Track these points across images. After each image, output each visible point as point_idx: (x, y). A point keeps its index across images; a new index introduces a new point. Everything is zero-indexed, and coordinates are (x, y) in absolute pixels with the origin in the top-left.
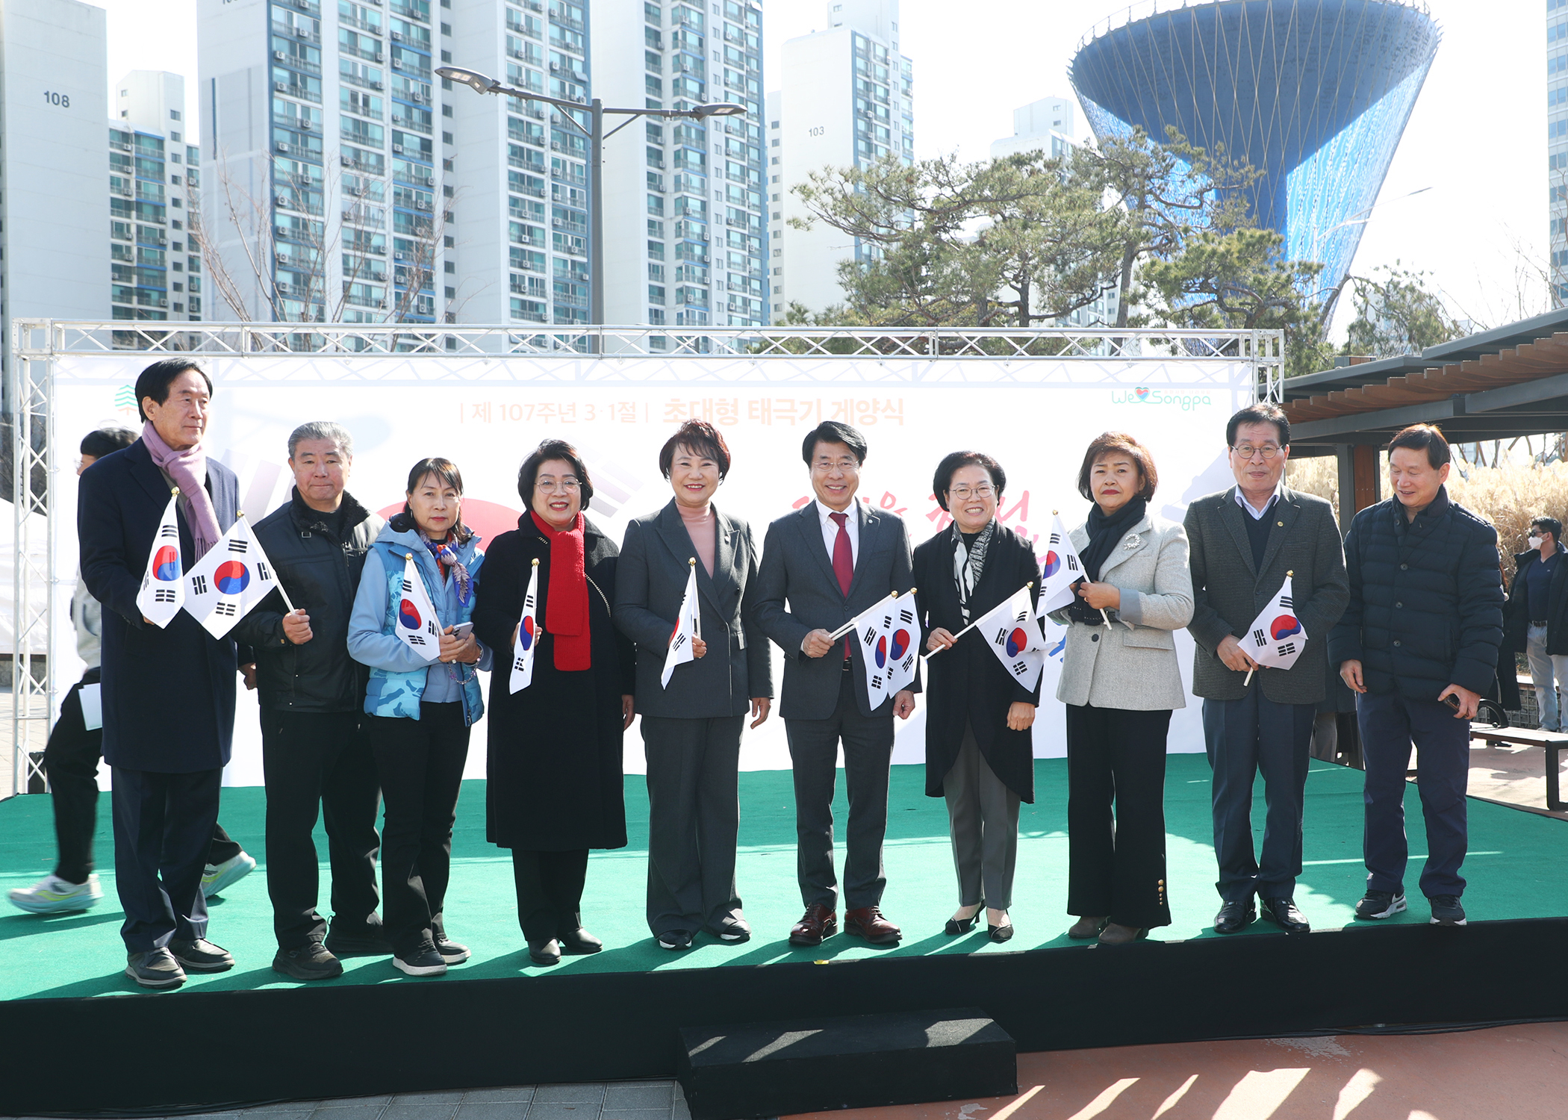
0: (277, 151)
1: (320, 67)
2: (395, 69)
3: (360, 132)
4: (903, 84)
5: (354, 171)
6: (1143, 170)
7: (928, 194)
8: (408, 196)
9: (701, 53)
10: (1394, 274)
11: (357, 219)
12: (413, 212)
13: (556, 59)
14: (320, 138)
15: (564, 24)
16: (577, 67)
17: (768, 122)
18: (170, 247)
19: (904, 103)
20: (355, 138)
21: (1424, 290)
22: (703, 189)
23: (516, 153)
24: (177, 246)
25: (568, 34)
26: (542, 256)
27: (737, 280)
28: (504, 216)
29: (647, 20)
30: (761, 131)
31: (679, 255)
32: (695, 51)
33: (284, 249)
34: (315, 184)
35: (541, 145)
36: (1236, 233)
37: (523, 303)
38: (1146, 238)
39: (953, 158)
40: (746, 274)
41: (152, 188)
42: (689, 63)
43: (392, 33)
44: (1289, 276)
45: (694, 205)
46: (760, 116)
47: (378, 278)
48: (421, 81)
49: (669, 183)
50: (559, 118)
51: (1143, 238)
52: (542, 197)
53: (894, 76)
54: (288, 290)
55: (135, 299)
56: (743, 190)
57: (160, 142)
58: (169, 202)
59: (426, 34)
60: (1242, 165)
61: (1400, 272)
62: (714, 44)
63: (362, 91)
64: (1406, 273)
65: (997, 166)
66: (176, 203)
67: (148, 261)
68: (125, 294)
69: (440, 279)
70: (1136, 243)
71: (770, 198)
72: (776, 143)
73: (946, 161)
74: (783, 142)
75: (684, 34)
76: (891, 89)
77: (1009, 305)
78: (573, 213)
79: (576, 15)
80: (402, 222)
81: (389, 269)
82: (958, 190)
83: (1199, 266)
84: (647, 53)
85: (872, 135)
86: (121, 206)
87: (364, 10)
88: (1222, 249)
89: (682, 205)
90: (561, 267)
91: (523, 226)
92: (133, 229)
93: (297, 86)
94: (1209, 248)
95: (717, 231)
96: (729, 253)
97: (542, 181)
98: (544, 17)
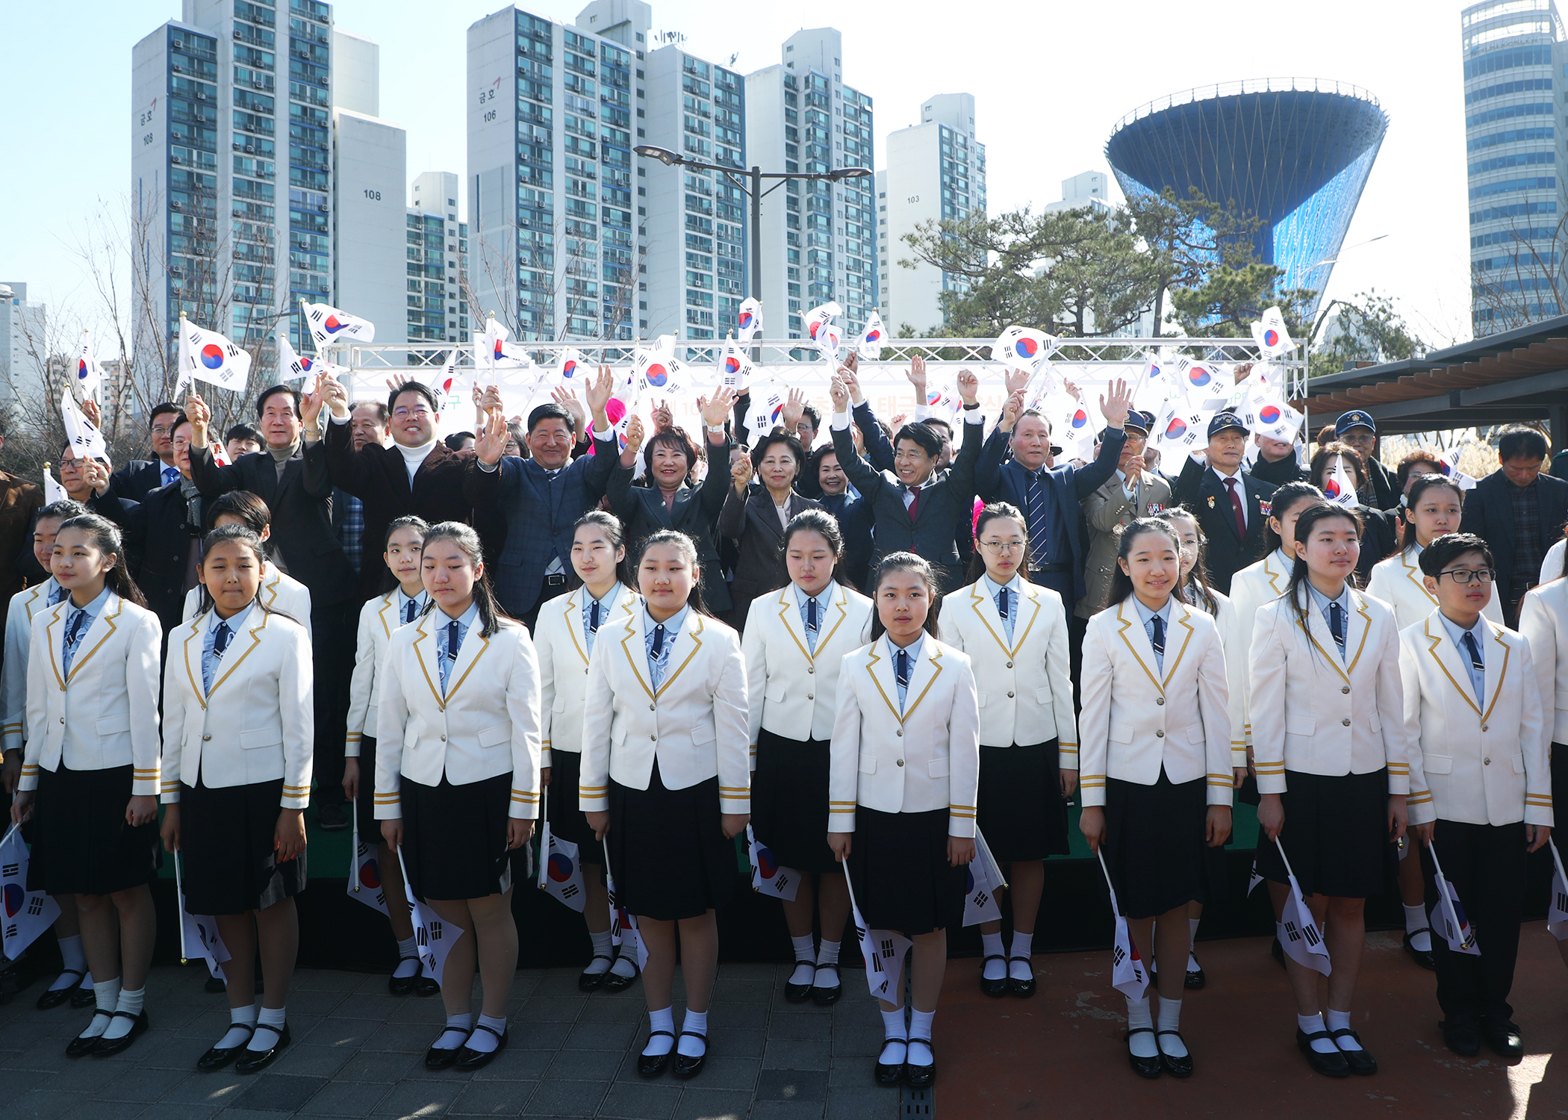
0: (521, 225)
1: (551, 164)
2: (604, 163)
3: (579, 209)
4: (978, 163)
5: (576, 238)
6: (1172, 220)
7: (1008, 239)
8: (613, 254)
9: (827, 144)
10: (1370, 299)
11: (577, 271)
12: (617, 266)
13: (721, 151)
14: (551, 214)
15: (725, 125)
16: (736, 157)
17: (877, 194)
18: (447, 296)
19: (979, 178)
20: (576, 214)
21: (1394, 311)
22: (829, 244)
23: (692, 222)
24: (452, 296)
25: (729, 133)
26: (711, 295)
27: (854, 311)
28: (683, 267)
29: (787, 121)
30: (872, 200)
31: (811, 293)
32: (823, 143)
33: (526, 295)
34: (548, 248)
35: (710, 215)
36: (1248, 267)
37: (697, 330)
38: (1178, 272)
39: (1027, 212)
40: (861, 306)
41: (436, 255)
42: (818, 151)
43: (602, 137)
44: (1290, 301)
45: (822, 255)
46: (871, 189)
47: (592, 314)
48: (623, 171)
49: (803, 240)
50: (722, 195)
51: (1175, 272)
52: (710, 252)
53: (971, 157)
54: (528, 324)
55: (423, 334)
56: (858, 244)
57: (441, 222)
58: (447, 264)
59: (627, 136)
60: (1248, 216)
61: (1374, 297)
62: (837, 137)
63: (581, 179)
64: (1379, 298)
65: (1061, 217)
66: (452, 264)
67: (432, 306)
68: (417, 331)
69: (636, 314)
70: (1169, 275)
71: (879, 249)
72: (883, 209)
73: (1022, 213)
74: (888, 208)
75: (814, 130)
76: (969, 166)
77: (1068, 325)
78: (733, 264)
79: (735, 118)
80: (609, 274)
81: (601, 311)
82: (1030, 236)
83: (1220, 293)
84: (787, 144)
85: (955, 202)
86: (414, 269)
87: (583, 122)
88: (1239, 279)
89: (813, 256)
90: (724, 304)
91: (696, 274)
92: (423, 285)
93: (536, 178)
94: (1229, 279)
95: (839, 274)
96: (848, 291)
97: (710, 240)
98: (712, 121)
